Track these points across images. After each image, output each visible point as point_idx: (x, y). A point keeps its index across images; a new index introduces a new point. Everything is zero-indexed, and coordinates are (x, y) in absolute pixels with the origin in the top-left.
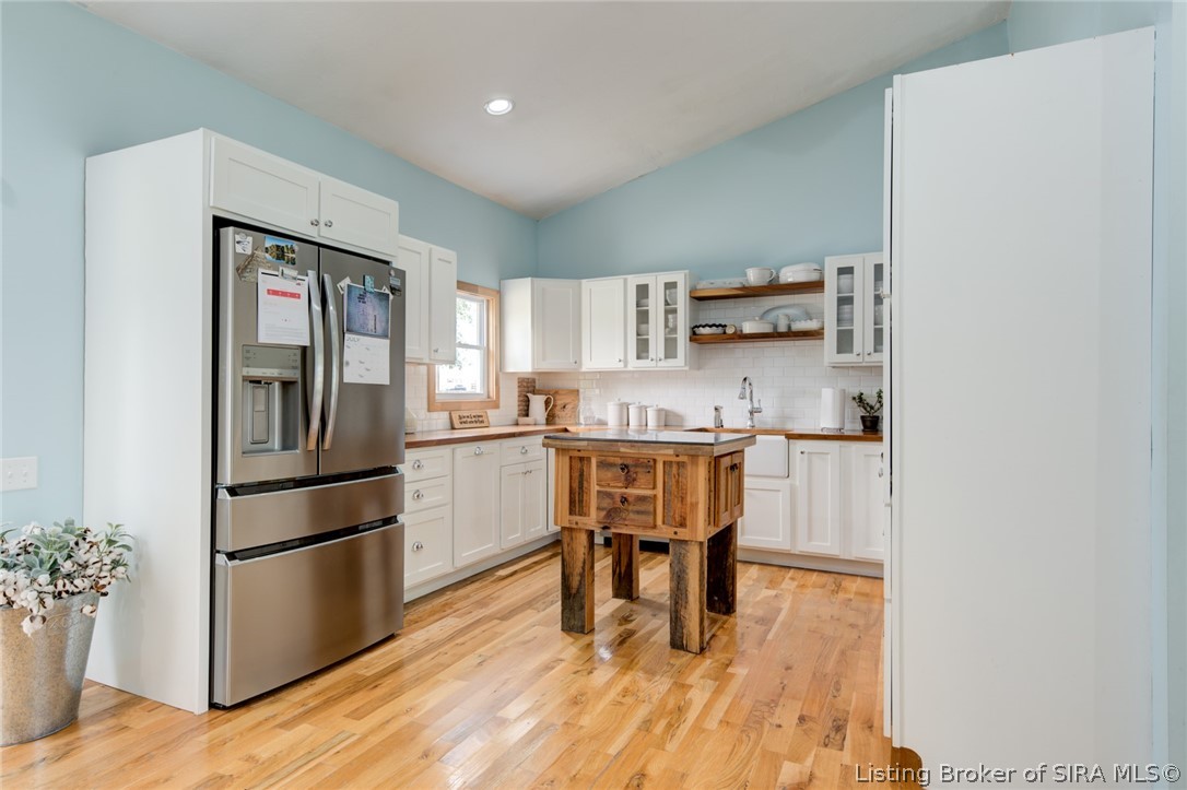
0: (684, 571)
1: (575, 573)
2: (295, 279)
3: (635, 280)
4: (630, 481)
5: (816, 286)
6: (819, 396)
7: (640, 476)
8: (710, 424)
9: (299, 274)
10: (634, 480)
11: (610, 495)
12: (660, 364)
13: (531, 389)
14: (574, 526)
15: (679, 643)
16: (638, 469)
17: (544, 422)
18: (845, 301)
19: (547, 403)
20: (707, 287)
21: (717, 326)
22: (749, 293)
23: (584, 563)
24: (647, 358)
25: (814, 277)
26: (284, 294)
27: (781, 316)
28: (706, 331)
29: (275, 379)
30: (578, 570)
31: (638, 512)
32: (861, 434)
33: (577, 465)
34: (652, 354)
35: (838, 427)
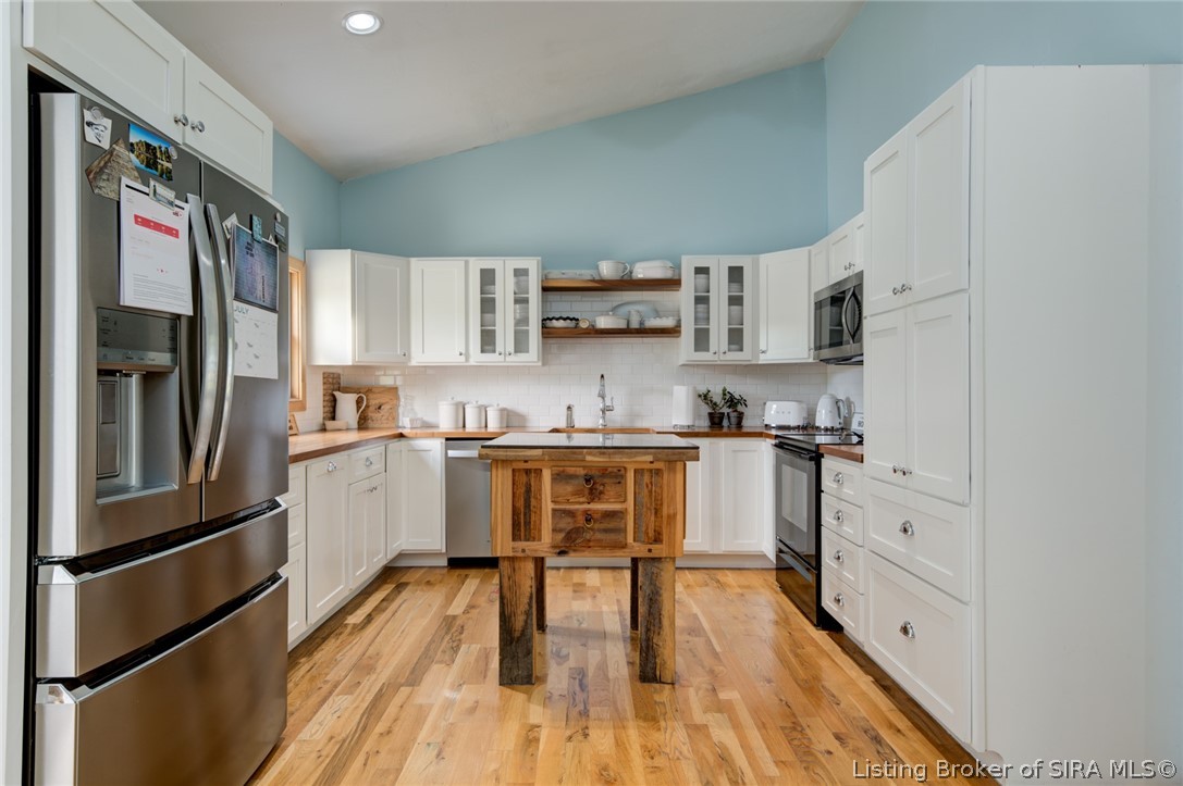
0: (657, 592)
1: (519, 612)
2: (171, 203)
3: (477, 264)
4: (594, 494)
5: (672, 283)
6: (671, 394)
7: (608, 487)
8: (562, 424)
9: (176, 197)
10: (601, 493)
11: (571, 514)
12: (508, 358)
13: (336, 386)
14: (520, 554)
15: (651, 675)
16: (606, 480)
17: (356, 426)
18: (702, 300)
19: (359, 402)
20: (561, 276)
21: (571, 320)
22: (604, 286)
23: (531, 598)
24: (494, 351)
25: (668, 274)
26: (157, 227)
27: (633, 313)
28: (561, 324)
30: (523, 607)
31: (606, 531)
32: (707, 430)
33: (522, 478)
34: (499, 346)
35: (690, 423)
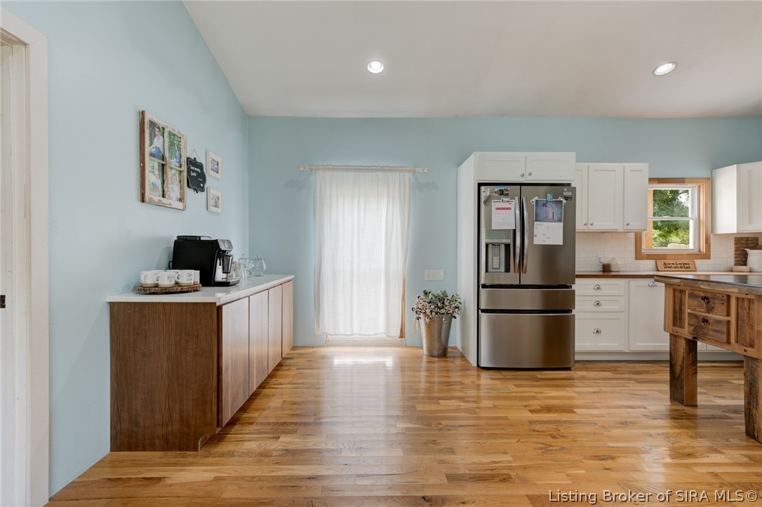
1: (678, 364)
2: (508, 202)
4: (710, 310)
7: (716, 306)
9: (510, 199)
10: (713, 308)
11: (696, 317)
14: (676, 334)
15: (752, 434)
16: (716, 301)
23: (683, 359)
26: (503, 209)
29: (502, 243)
30: (680, 362)
31: (715, 331)
33: (678, 294)
